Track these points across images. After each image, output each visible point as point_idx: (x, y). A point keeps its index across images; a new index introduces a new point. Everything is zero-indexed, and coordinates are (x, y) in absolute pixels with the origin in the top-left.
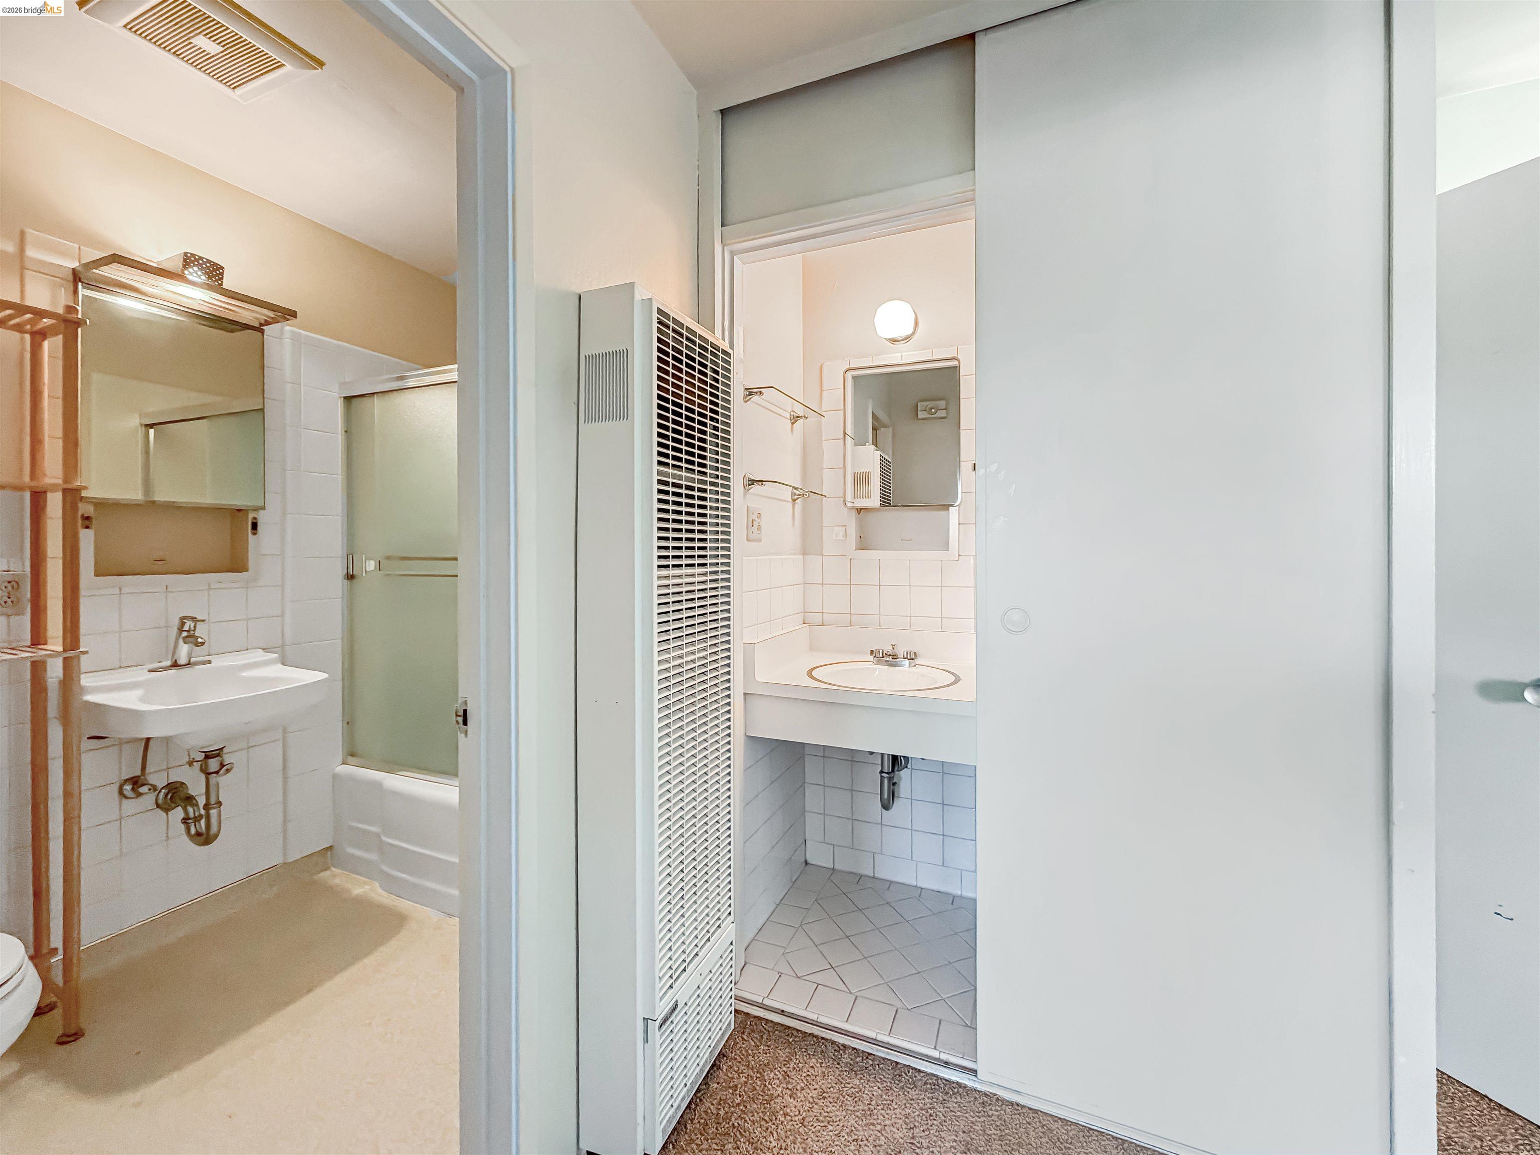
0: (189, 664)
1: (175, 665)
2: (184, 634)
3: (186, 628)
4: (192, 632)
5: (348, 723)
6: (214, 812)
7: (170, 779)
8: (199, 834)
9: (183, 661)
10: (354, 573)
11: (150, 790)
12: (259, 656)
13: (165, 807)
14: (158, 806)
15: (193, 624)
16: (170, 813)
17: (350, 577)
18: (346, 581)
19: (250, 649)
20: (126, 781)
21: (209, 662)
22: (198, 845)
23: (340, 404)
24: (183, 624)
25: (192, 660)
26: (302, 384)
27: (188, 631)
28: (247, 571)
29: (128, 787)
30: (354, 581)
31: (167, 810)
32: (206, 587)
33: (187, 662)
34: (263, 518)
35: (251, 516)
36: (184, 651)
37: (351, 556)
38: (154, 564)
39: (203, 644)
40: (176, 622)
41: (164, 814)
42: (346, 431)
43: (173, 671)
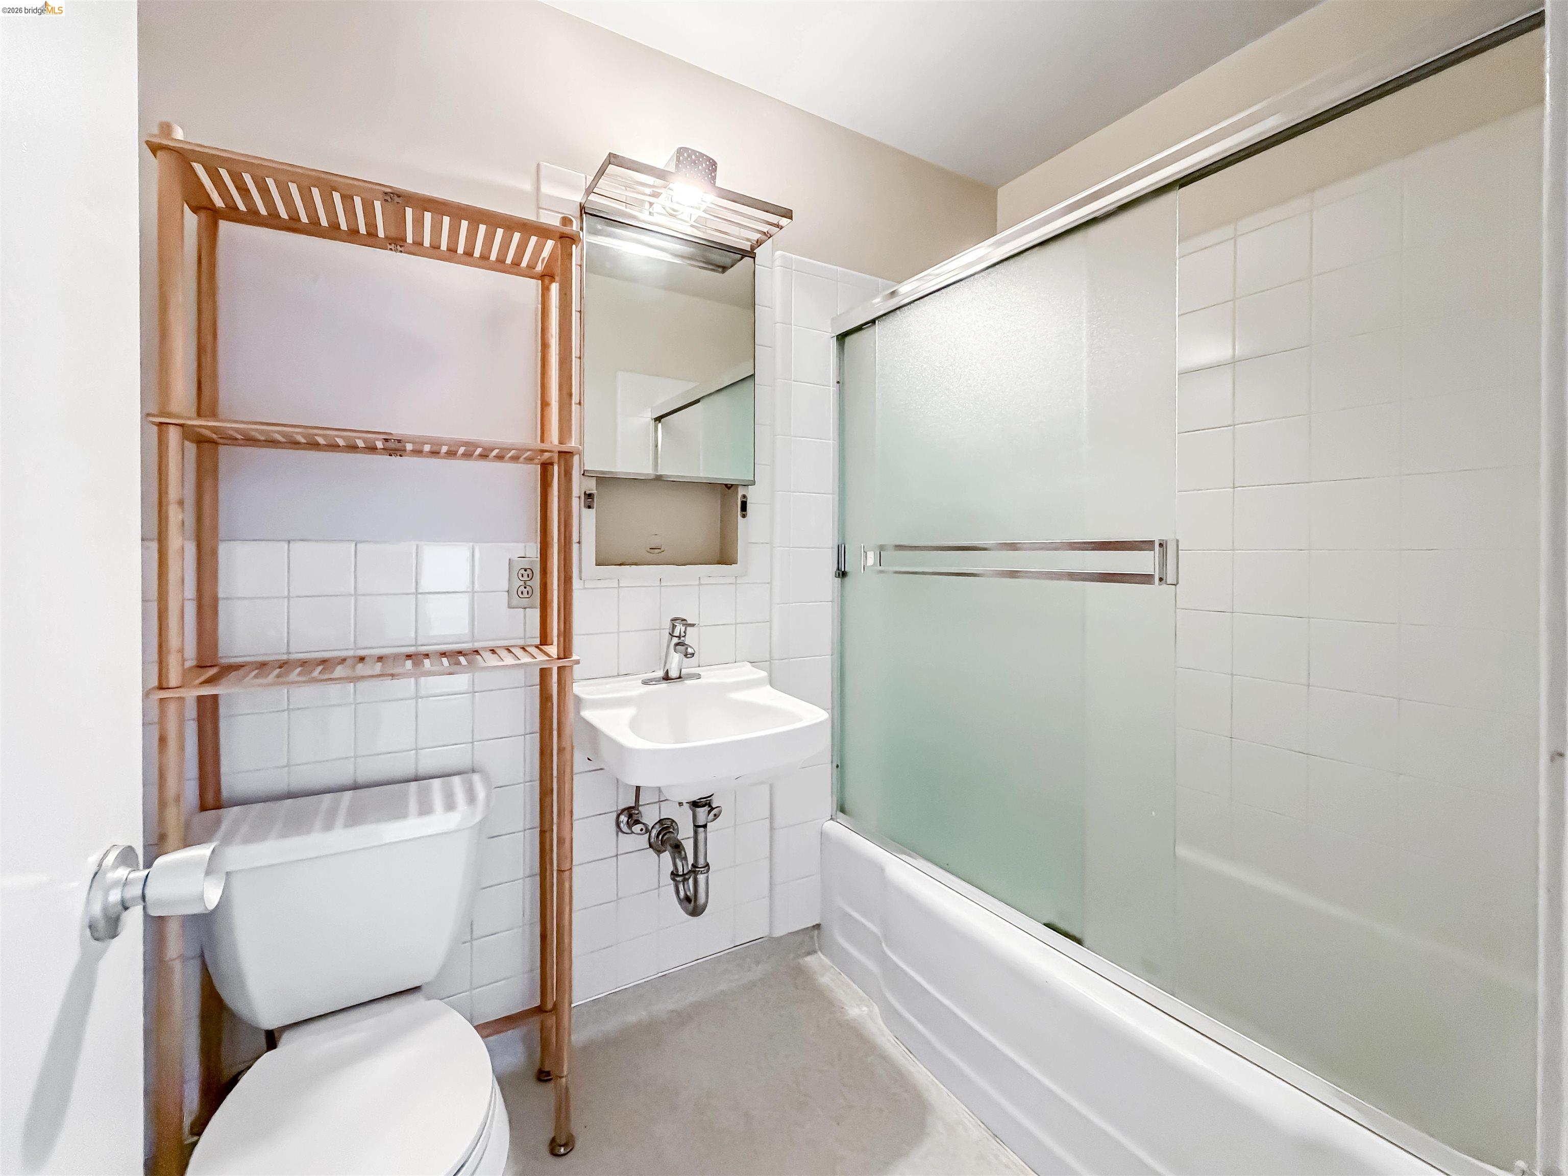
0: (680, 677)
1: (667, 678)
2: (675, 640)
3: (677, 633)
4: (683, 639)
5: (837, 766)
6: (701, 878)
7: (661, 815)
8: (688, 899)
9: (673, 674)
10: (846, 570)
11: (642, 830)
12: (748, 672)
13: (657, 847)
14: (651, 846)
15: (683, 629)
16: (661, 855)
17: (842, 574)
18: (837, 579)
19: (739, 662)
20: (623, 811)
21: (698, 676)
22: (687, 914)
23: (833, 343)
24: (674, 627)
25: (684, 671)
26: (793, 324)
27: (679, 637)
28: (737, 564)
29: (624, 818)
30: (847, 579)
31: (659, 852)
32: (697, 583)
33: (678, 676)
34: (753, 495)
35: (741, 492)
36: (675, 661)
37: (843, 545)
38: (649, 552)
39: (693, 654)
40: (667, 625)
41: (655, 855)
42: (838, 382)
43: (664, 685)
